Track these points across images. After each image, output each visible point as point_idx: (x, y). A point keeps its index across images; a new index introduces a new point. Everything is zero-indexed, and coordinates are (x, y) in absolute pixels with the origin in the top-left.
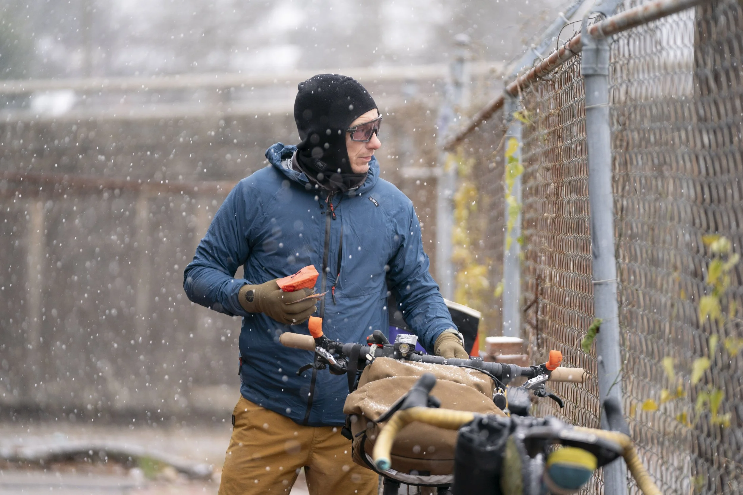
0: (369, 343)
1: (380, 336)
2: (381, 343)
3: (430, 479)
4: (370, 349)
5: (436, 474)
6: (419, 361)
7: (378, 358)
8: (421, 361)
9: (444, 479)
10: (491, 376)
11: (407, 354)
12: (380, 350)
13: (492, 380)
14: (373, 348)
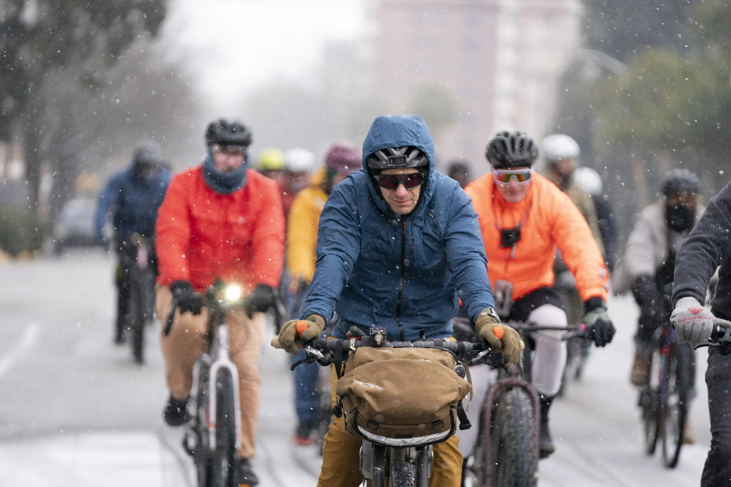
0: (349, 338)
1: (356, 331)
2: (358, 336)
3: (412, 441)
4: (350, 342)
5: (417, 436)
6: (391, 347)
7: (359, 348)
8: (393, 346)
9: (423, 439)
10: (451, 353)
11: (381, 343)
12: (359, 342)
13: (453, 356)
14: (353, 341)
